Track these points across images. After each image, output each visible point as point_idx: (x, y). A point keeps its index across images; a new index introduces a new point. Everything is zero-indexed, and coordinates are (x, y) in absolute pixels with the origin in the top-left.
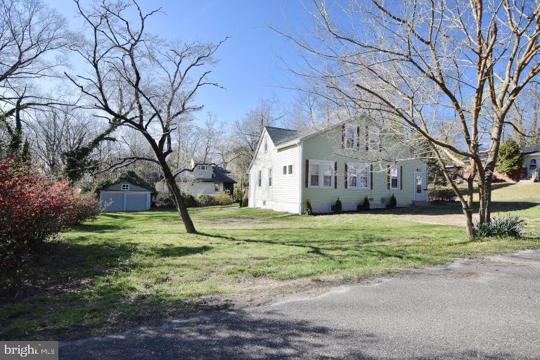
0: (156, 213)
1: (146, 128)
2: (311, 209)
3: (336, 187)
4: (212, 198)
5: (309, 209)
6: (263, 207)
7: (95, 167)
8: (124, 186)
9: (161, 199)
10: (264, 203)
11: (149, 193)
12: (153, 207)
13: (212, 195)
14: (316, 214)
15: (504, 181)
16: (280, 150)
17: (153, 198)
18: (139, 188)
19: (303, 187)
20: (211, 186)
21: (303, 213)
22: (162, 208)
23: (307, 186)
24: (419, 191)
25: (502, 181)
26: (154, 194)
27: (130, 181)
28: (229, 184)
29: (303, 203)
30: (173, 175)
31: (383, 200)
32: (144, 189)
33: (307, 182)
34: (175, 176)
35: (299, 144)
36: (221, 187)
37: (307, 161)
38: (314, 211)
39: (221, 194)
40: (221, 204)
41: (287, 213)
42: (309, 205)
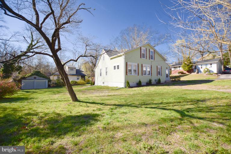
0: (51, 89)
1: (41, 27)
2: (129, 85)
3: (138, 75)
4: (76, 82)
5: (128, 85)
6: (103, 85)
7: (20, 69)
8: (34, 77)
9: (53, 83)
10: (103, 83)
11: (47, 81)
12: (49, 87)
13: (76, 81)
14: (132, 87)
15: (186, 73)
16: (111, 59)
17: (49, 83)
18: (42, 78)
19: (125, 75)
20: (76, 77)
21: (126, 87)
22: (54, 87)
23: (127, 74)
24: (167, 76)
25: (185, 73)
26: (50, 81)
27: (37, 75)
28: (83, 76)
29: (125, 82)
30: (63, 64)
31: (155, 80)
32: (44, 79)
33: (127, 72)
34: (64, 64)
35: (123, 55)
36: (80, 78)
37: (127, 63)
38: (130, 86)
39: (80, 80)
40: (81, 85)
41: (117, 87)
42: (128, 83)
